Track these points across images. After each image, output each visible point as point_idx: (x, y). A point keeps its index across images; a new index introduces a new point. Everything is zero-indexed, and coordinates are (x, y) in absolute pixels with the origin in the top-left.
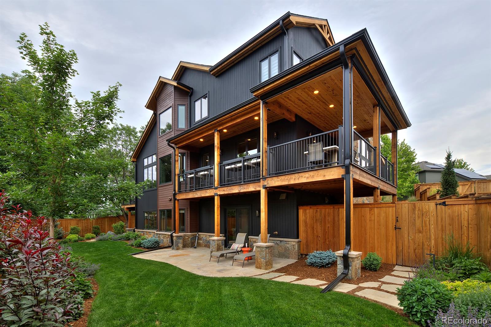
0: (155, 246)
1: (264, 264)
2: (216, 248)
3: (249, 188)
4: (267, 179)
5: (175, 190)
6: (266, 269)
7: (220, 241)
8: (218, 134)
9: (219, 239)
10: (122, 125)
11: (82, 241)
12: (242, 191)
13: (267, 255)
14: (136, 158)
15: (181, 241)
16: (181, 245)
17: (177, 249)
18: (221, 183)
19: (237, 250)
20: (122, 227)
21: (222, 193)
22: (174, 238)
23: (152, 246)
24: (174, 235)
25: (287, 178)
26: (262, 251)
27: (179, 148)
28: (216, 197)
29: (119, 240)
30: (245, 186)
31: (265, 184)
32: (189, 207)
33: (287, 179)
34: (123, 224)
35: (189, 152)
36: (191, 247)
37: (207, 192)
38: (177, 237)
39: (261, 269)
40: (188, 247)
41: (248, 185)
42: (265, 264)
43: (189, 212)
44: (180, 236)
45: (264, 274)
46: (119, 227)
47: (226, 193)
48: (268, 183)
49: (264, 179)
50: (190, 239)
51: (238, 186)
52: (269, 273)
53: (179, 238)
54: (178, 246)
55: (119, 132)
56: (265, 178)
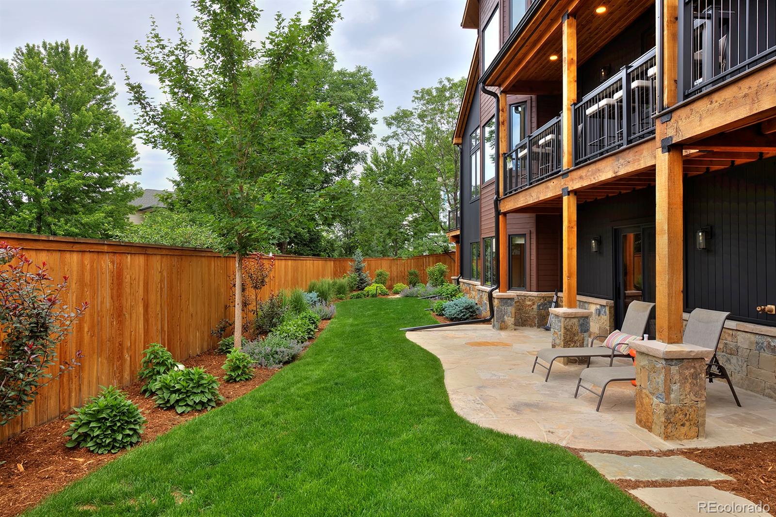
0: (464, 315)
1: (659, 419)
2: (563, 338)
3: (639, 160)
4: (675, 115)
5: (498, 193)
6: (667, 437)
7: (575, 320)
8: (569, 26)
9: (571, 314)
10: (449, 80)
11: (385, 296)
12: (622, 172)
13: (675, 387)
14: (461, 135)
15: (511, 310)
16: (510, 320)
17: (501, 329)
18: (576, 159)
19: (614, 350)
20: (442, 273)
21: (576, 185)
22: (496, 302)
23: (459, 317)
24: (496, 294)
25: (746, 91)
26: (653, 370)
27: (504, 92)
28: (565, 199)
29: (431, 297)
30: (630, 156)
31: (671, 132)
32: (534, 230)
33: (745, 96)
34: (444, 267)
35: (534, 97)
36: (539, 327)
37: (548, 187)
38: (501, 299)
39: (650, 429)
40: (531, 326)
41: (636, 149)
42: (663, 419)
43: (534, 241)
44: (509, 299)
45: (649, 453)
46: (437, 273)
47: (585, 183)
48: (677, 130)
49: (665, 118)
50: (535, 307)
51: (611, 159)
52: (670, 453)
53: (506, 303)
54: (503, 321)
55: (447, 94)
56: (668, 114)
